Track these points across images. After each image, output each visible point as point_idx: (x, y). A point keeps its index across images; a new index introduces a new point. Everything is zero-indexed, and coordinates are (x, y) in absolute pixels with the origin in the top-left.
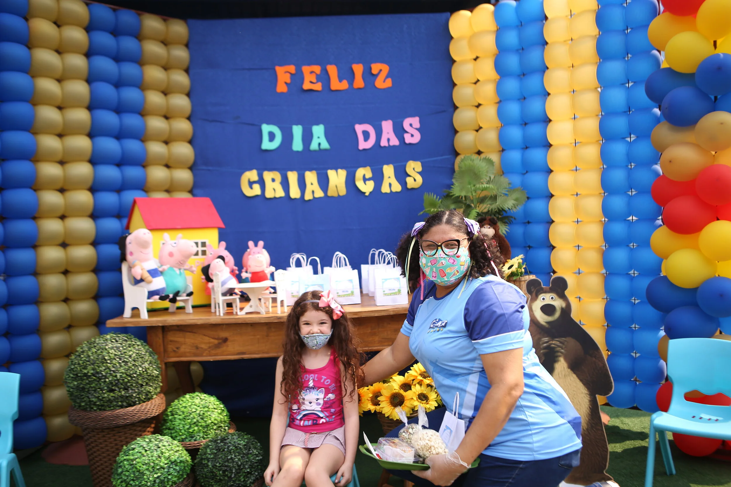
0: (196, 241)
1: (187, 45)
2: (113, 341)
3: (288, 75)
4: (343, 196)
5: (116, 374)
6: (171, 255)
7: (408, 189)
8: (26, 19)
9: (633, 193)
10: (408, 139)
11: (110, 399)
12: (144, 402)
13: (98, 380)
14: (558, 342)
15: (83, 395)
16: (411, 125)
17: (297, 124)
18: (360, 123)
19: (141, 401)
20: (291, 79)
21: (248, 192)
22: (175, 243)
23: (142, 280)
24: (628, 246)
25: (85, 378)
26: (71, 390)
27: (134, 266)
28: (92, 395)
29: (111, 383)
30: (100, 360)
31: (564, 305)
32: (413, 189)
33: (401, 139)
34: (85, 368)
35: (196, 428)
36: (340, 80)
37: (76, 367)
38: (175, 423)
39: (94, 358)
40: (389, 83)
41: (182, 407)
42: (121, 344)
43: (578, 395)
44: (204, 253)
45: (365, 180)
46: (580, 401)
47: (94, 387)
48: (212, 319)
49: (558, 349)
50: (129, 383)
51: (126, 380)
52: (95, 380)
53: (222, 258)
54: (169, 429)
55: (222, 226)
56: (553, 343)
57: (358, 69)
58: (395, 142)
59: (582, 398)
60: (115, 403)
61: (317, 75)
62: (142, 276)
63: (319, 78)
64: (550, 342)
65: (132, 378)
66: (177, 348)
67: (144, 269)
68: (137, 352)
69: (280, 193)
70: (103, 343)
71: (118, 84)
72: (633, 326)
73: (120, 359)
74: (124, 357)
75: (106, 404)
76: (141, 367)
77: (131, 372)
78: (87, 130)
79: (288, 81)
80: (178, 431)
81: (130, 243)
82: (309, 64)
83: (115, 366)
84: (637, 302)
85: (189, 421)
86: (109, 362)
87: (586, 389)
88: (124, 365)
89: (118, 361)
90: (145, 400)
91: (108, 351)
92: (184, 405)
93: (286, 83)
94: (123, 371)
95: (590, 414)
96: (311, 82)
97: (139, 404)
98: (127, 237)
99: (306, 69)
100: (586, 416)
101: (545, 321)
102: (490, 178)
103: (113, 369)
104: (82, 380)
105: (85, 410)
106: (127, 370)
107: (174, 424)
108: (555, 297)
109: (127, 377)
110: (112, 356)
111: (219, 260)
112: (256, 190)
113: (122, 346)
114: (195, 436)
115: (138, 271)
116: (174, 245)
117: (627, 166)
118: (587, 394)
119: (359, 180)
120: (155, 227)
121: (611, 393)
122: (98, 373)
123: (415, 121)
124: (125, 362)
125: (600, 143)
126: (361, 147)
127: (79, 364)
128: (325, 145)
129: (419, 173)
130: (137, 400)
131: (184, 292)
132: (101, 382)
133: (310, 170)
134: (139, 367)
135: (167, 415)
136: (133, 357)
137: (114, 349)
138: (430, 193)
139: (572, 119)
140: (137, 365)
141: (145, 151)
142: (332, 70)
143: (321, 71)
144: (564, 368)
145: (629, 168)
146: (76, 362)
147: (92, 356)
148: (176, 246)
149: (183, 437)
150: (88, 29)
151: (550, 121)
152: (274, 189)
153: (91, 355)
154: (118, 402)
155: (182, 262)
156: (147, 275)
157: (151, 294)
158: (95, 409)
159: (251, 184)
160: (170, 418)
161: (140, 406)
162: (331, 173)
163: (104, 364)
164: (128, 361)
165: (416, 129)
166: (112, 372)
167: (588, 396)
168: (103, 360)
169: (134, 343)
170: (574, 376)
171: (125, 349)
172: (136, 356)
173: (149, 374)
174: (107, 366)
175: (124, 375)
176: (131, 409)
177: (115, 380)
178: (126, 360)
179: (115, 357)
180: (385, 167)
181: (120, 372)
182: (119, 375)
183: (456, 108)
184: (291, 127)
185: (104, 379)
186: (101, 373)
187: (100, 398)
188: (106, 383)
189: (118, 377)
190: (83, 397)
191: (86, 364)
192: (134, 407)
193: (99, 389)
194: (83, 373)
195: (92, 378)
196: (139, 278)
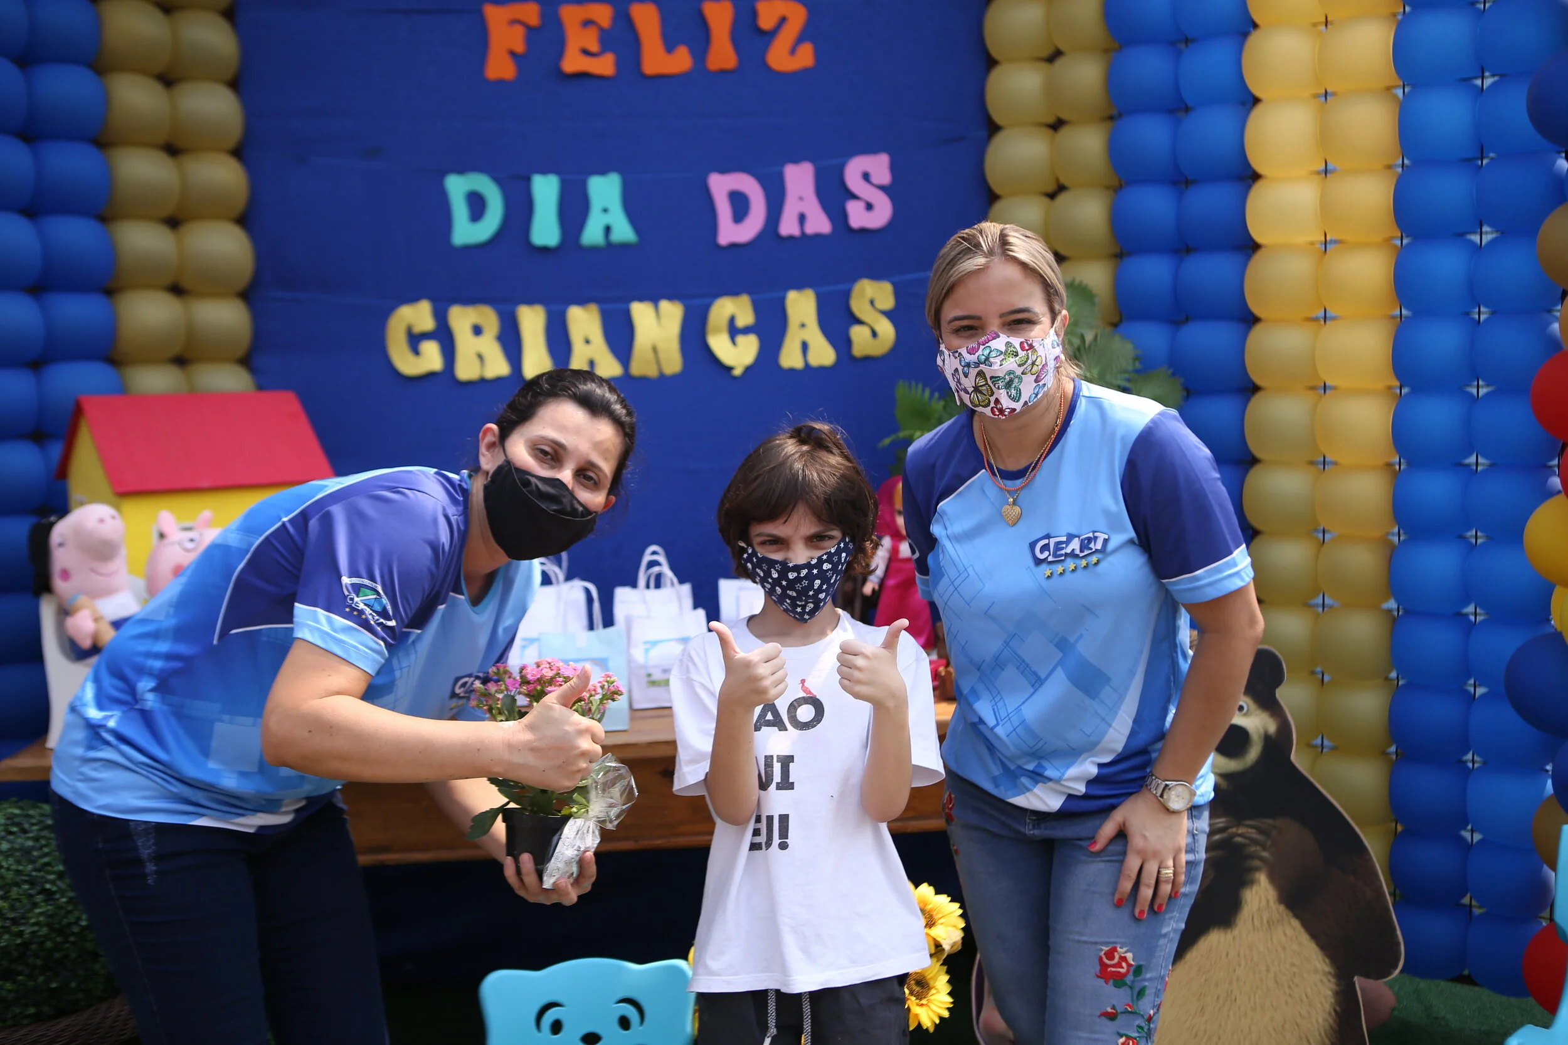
2: (14, 829)
3: (519, 31)
4: (674, 378)
5: (22, 928)
6: (177, 571)
7: (854, 359)
9: (1482, 391)
10: (857, 217)
12: (101, 999)
14: (1254, 831)
16: (866, 176)
17: (544, 171)
18: (723, 171)
19: (93, 1000)
20: (528, 41)
21: (408, 364)
22: (192, 540)
23: (95, 650)
24: (1461, 537)
27: (73, 609)
31: (1272, 727)
32: (867, 359)
33: (838, 216)
36: (670, 47)
40: (805, 57)
42: (36, 839)
43: (1305, 975)
45: (734, 331)
46: (1309, 991)
49: (1253, 849)
50: (59, 950)
51: (49, 944)
56: (1240, 831)
57: (719, 15)
58: (819, 224)
59: (1316, 985)
60: (17, 1010)
61: (602, 30)
62: (95, 637)
63: (608, 41)
64: (1230, 830)
65: (66, 936)
67: (102, 617)
69: (498, 366)
71: (28, 56)
72: (1469, 756)
73: (32, 883)
74: (43, 877)
77: (65, 922)
79: (520, 47)
81: (61, 545)
82: (580, 1)
84: (1480, 691)
87: (1327, 961)
88: (46, 901)
89: (25, 892)
90: (105, 995)
93: (513, 54)
94: (41, 919)
95: (1335, 1026)
96: (586, 52)
97: (88, 1005)
98: (52, 525)
99: (570, 15)
100: (1325, 1033)
101: (1219, 771)
102: (1083, 339)
103: (12, 915)
106: (51, 916)
108: (1248, 706)
109: (53, 935)
112: (431, 358)
113: (38, 845)
115: (83, 625)
116: (190, 545)
117: (1467, 314)
118: (1330, 973)
119: (718, 331)
120: (134, 488)
121: (1397, 971)
123: (879, 166)
124: (46, 893)
125: (1395, 246)
126: (723, 239)
128: (624, 232)
129: (887, 314)
130: (80, 996)
133: (582, 302)
138: (913, 384)
139: (1318, 173)
141: (111, 249)
142: (646, 17)
143: (614, 19)
144: (1268, 901)
145: (1473, 319)
148: (195, 548)
151: (1256, 177)
152: (480, 357)
154: (26, 1005)
156: (109, 635)
159: (415, 340)
161: (86, 1014)
162: (641, 312)
164: (54, 889)
165: (881, 188)
166: (8, 923)
167: (1333, 980)
170: (1296, 923)
171: (46, 855)
175: (44, 931)
176: (64, 1023)
177: (19, 945)
178: (48, 886)
179: (18, 879)
180: (792, 296)
181: (33, 921)
182: (28, 931)
183: (993, 128)
184: (527, 180)
189: (26, 936)
192: (72, 1018)
196: (86, 643)
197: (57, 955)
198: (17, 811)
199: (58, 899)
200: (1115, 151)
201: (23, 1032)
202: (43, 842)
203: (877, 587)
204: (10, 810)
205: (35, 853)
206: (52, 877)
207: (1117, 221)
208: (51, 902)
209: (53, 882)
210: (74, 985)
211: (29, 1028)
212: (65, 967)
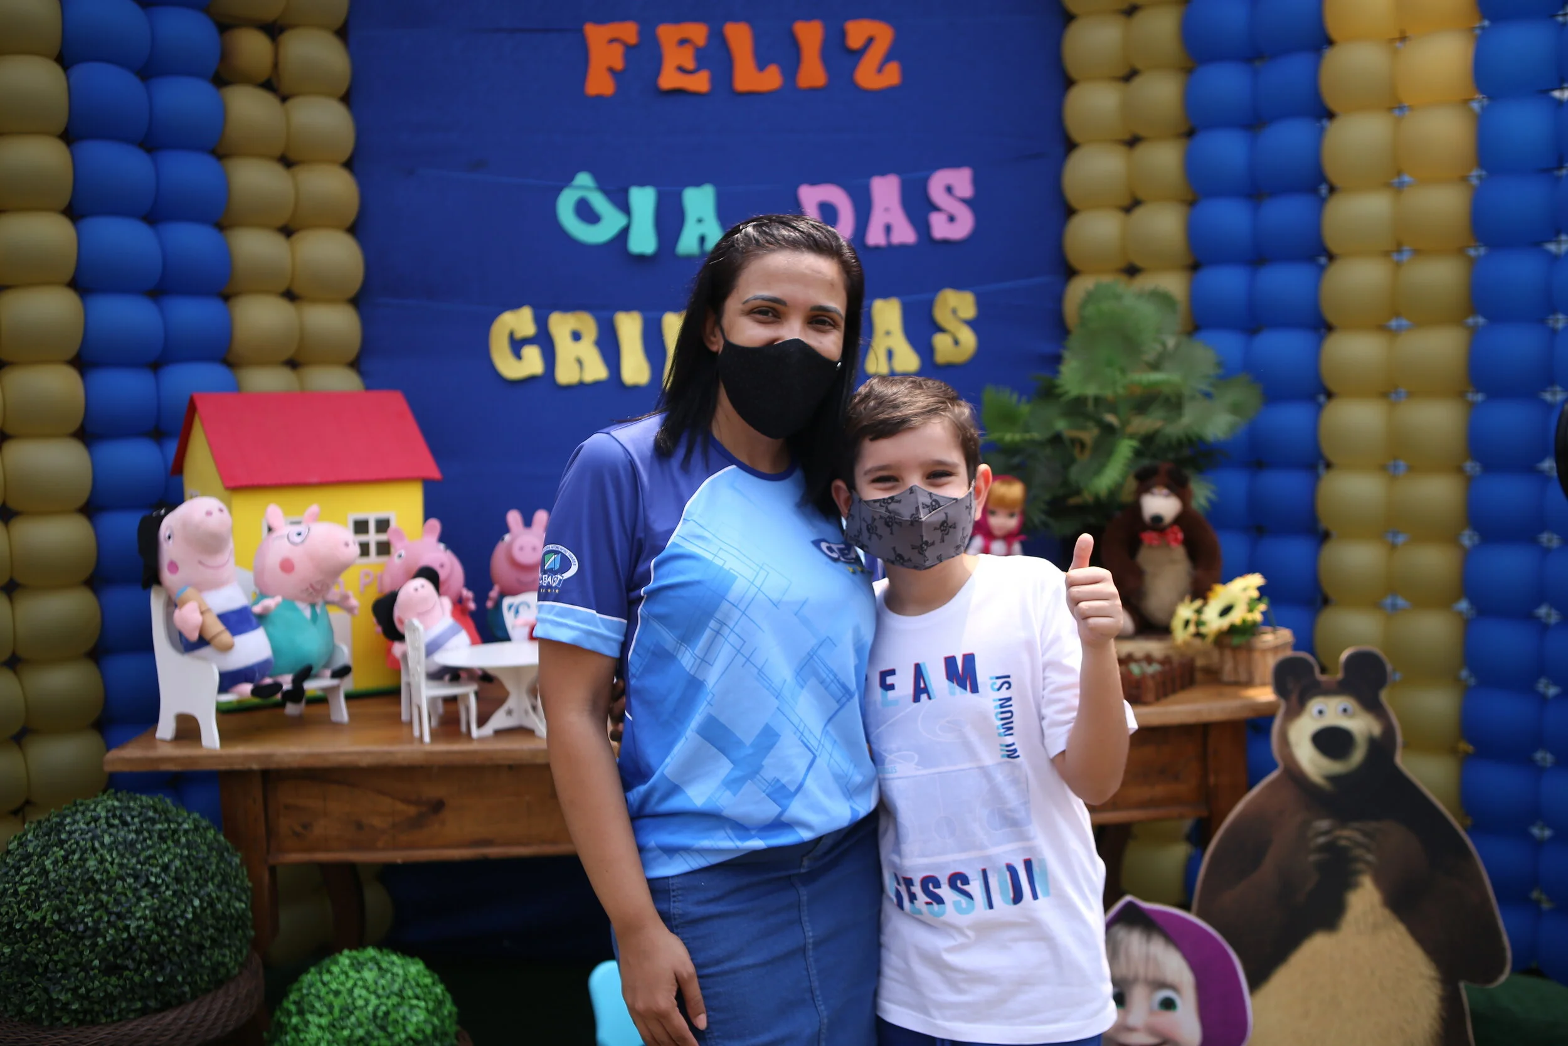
0: (361, 516)
2: (116, 822)
3: (618, 50)
5: (128, 922)
6: (287, 566)
7: (937, 365)
10: (940, 228)
11: (108, 995)
12: (206, 991)
13: (73, 940)
14: (1358, 834)
15: (30, 984)
16: (949, 190)
17: (642, 184)
18: (814, 182)
19: (198, 992)
20: (627, 58)
21: (510, 368)
22: (299, 534)
23: (203, 642)
24: (1534, 540)
25: (35, 935)
27: (181, 603)
28: (58, 982)
29: (111, 947)
30: (78, 884)
31: (1376, 729)
32: (949, 365)
33: (921, 225)
34: (35, 906)
36: (761, 64)
40: (892, 76)
42: (139, 832)
43: (1410, 980)
44: (384, 549)
46: (1414, 998)
47: (60, 961)
48: (401, 751)
49: (1358, 852)
50: (165, 943)
51: (155, 938)
52: (63, 940)
53: (430, 574)
55: (435, 473)
56: (1345, 834)
57: (810, 34)
58: (905, 234)
59: (1421, 990)
60: (123, 1005)
61: (697, 49)
62: (202, 629)
63: (703, 59)
64: (1336, 834)
65: (171, 930)
66: (306, 826)
67: (209, 610)
68: (186, 852)
69: (596, 371)
71: (149, 68)
72: (1540, 755)
73: (136, 878)
74: (147, 870)
75: (97, 1008)
76: (198, 898)
77: (170, 916)
79: (619, 65)
81: (171, 538)
82: (678, 19)
83: (123, 899)
84: (1552, 691)
86: (104, 887)
87: (1432, 965)
88: (151, 895)
89: (130, 885)
90: (210, 987)
91: (101, 855)
93: (611, 70)
94: (147, 912)
95: (1441, 1033)
96: (681, 69)
97: (194, 997)
98: (160, 519)
99: (668, 33)
100: (1431, 1039)
101: (1323, 774)
102: (1164, 345)
103: (116, 909)
104: (27, 943)
105: (35, 1021)
106: (158, 910)
108: (1352, 707)
109: (159, 929)
110: (114, 871)
111: (421, 582)
112: (532, 362)
113: (141, 838)
115: (190, 617)
116: (298, 539)
117: (1544, 321)
118: (1435, 978)
120: (244, 482)
121: (1504, 977)
122: (72, 921)
123: (961, 180)
124: (151, 886)
125: (1470, 256)
129: (969, 322)
130: (186, 988)
131: (326, 666)
132: (82, 948)
133: (676, 309)
134: (191, 896)
136: (173, 869)
138: (1001, 386)
139: (1392, 185)
140: (186, 891)
141: (227, 259)
142: (739, 36)
143: (708, 38)
144: (1373, 905)
145: (1550, 326)
147: (55, 871)
148: (303, 542)
151: (1332, 188)
152: (580, 362)
153: (50, 867)
154: (132, 1000)
155: (318, 587)
156: (216, 628)
157: (228, 680)
158: (66, 1020)
159: (517, 345)
161: (192, 1006)
163: (91, 896)
164: (159, 882)
165: (965, 201)
166: (113, 918)
167: (1437, 984)
168: (89, 884)
170: (1402, 928)
171: (149, 847)
172: (184, 864)
173: (218, 915)
174: (100, 900)
176: (170, 1016)
177: (124, 940)
178: (153, 879)
179: (121, 872)
180: (879, 305)
181: (138, 915)
182: (134, 925)
183: (1070, 146)
184: (626, 191)
185: (90, 937)
186: (82, 921)
187: (83, 990)
188: (98, 949)
189: (131, 931)
190: (30, 989)
191: (37, 896)
192: (178, 1011)
193: (76, 965)
194: (30, 919)
195: (56, 937)
196: (194, 636)
197: (163, 949)
198: (117, 803)
200: (1191, 167)
201: (130, 1026)
202: (146, 834)
204: (110, 803)
205: (139, 846)
206: (156, 870)
207: (1194, 235)
208: (156, 896)
209: (157, 876)
210: (180, 978)
211: (135, 1023)
212: (170, 961)
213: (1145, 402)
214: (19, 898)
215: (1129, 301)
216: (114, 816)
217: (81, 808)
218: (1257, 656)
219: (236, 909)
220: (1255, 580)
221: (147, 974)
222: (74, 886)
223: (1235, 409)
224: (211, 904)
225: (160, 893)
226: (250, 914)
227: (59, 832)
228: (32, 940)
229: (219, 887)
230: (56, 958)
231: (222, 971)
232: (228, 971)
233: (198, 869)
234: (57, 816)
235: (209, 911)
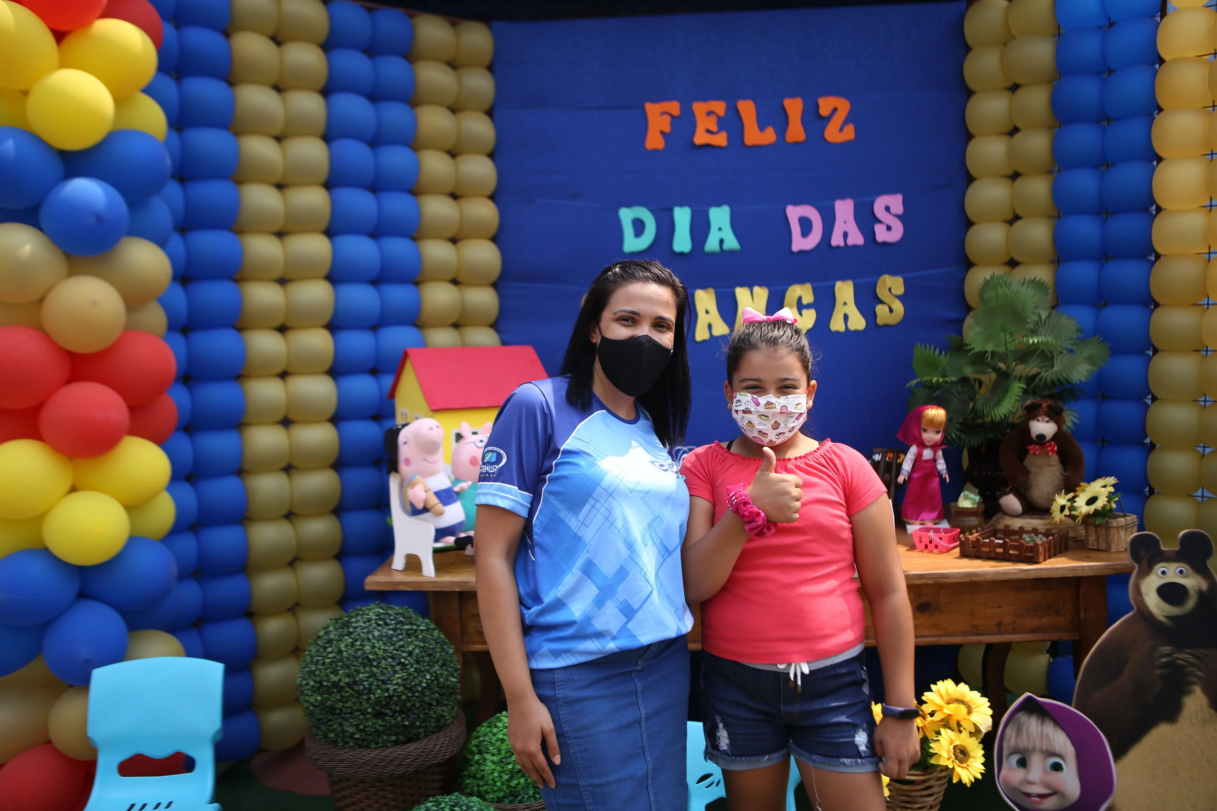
1: (490, 68)
2: (381, 623)
3: (667, 119)
5: (388, 686)
6: (474, 461)
7: (877, 326)
8: (227, 34)
10: (881, 234)
11: (376, 731)
12: (433, 733)
13: (357, 695)
14: (1191, 657)
15: (331, 720)
16: (887, 209)
17: (682, 205)
18: (795, 204)
19: (428, 733)
20: (672, 124)
22: (481, 441)
23: (425, 510)
25: (335, 690)
26: (311, 708)
27: (412, 485)
28: (347, 720)
29: (378, 701)
30: (360, 660)
31: (1204, 585)
32: (886, 326)
33: (869, 233)
34: (335, 673)
35: (522, 781)
36: (762, 128)
37: (319, 670)
38: (486, 768)
39: (349, 654)
40: (849, 133)
41: (497, 741)
42: (394, 630)
45: (800, 307)
47: (350, 707)
49: (1191, 669)
50: (409, 701)
51: (404, 697)
52: (351, 695)
54: (474, 777)
56: (1181, 656)
57: (794, 107)
58: (856, 238)
60: (385, 738)
62: (426, 502)
63: (722, 124)
64: (1174, 656)
65: (413, 693)
67: (429, 489)
68: (422, 644)
70: (363, 628)
71: (375, 142)
73: (393, 658)
74: (400, 655)
75: (370, 738)
76: (429, 673)
77: (413, 683)
78: (324, 224)
79: (667, 129)
80: (490, 782)
81: (405, 443)
82: (706, 99)
83: (386, 671)
85: (510, 767)
86: (375, 664)
88: (401, 670)
89: (390, 663)
90: (435, 730)
91: (373, 643)
92: (500, 736)
93: (662, 133)
94: (399, 681)
96: (709, 131)
97: (426, 736)
98: (399, 431)
99: (700, 108)
101: (1164, 614)
102: (1040, 316)
103: (382, 678)
104: (330, 695)
105: (334, 743)
106: (405, 680)
107: (483, 770)
108: (1186, 570)
109: (406, 692)
110: (380, 653)
113: (396, 634)
114: (519, 794)
115: (419, 494)
116: (481, 444)
120: (442, 407)
122: (356, 683)
123: (896, 202)
124: (402, 664)
126: (795, 248)
127: (324, 664)
128: (732, 243)
129: (900, 297)
130: (421, 730)
132: (362, 700)
133: (704, 287)
134: (425, 672)
135: (473, 753)
136: (415, 655)
137: (383, 641)
138: (928, 344)
140: (422, 669)
141: (419, 258)
142: (747, 109)
143: (727, 111)
144: (1202, 706)
146: (318, 661)
147: (346, 651)
149: (501, 795)
150: (327, 46)
151: (1160, 210)
153: (343, 649)
154: (390, 735)
157: (441, 533)
158: (352, 745)
160: (477, 757)
161: (425, 741)
162: (742, 294)
163: (367, 669)
164: (407, 662)
165: (897, 216)
166: (380, 683)
168: (366, 661)
169: (415, 627)
171: (401, 640)
172: (421, 652)
173: (441, 685)
174: (372, 672)
175: (401, 689)
176: (412, 747)
177: (386, 697)
178: (403, 660)
179: (385, 655)
180: (839, 284)
181: (394, 682)
182: (392, 688)
183: (970, 179)
184: (671, 211)
185: (366, 694)
186: (362, 684)
187: (361, 727)
188: (371, 702)
189: (391, 692)
190: (331, 723)
191: (337, 666)
192: (416, 744)
193: (358, 710)
194: (332, 680)
195: (347, 692)
196: (420, 506)
197: (408, 704)
198: (381, 611)
199: (409, 669)
200: (1056, 193)
201: (389, 751)
202: (399, 632)
203: (907, 479)
204: (377, 610)
205: (395, 639)
206: (405, 655)
207: (1057, 239)
208: (405, 671)
210: (418, 723)
211: (392, 749)
212: (413, 713)
213: (1025, 354)
214: (326, 667)
215: (1015, 287)
216: (380, 619)
217: (360, 612)
218: (1113, 531)
219: (451, 682)
220: (1112, 480)
221: (399, 719)
222: (357, 661)
223: (1090, 360)
224: (437, 678)
225: (406, 669)
226: (458, 685)
227: (348, 627)
228: (333, 693)
229: (441, 667)
230: (347, 705)
231: (442, 720)
232: (446, 720)
233: (429, 655)
234: (347, 617)
235: (435, 682)
